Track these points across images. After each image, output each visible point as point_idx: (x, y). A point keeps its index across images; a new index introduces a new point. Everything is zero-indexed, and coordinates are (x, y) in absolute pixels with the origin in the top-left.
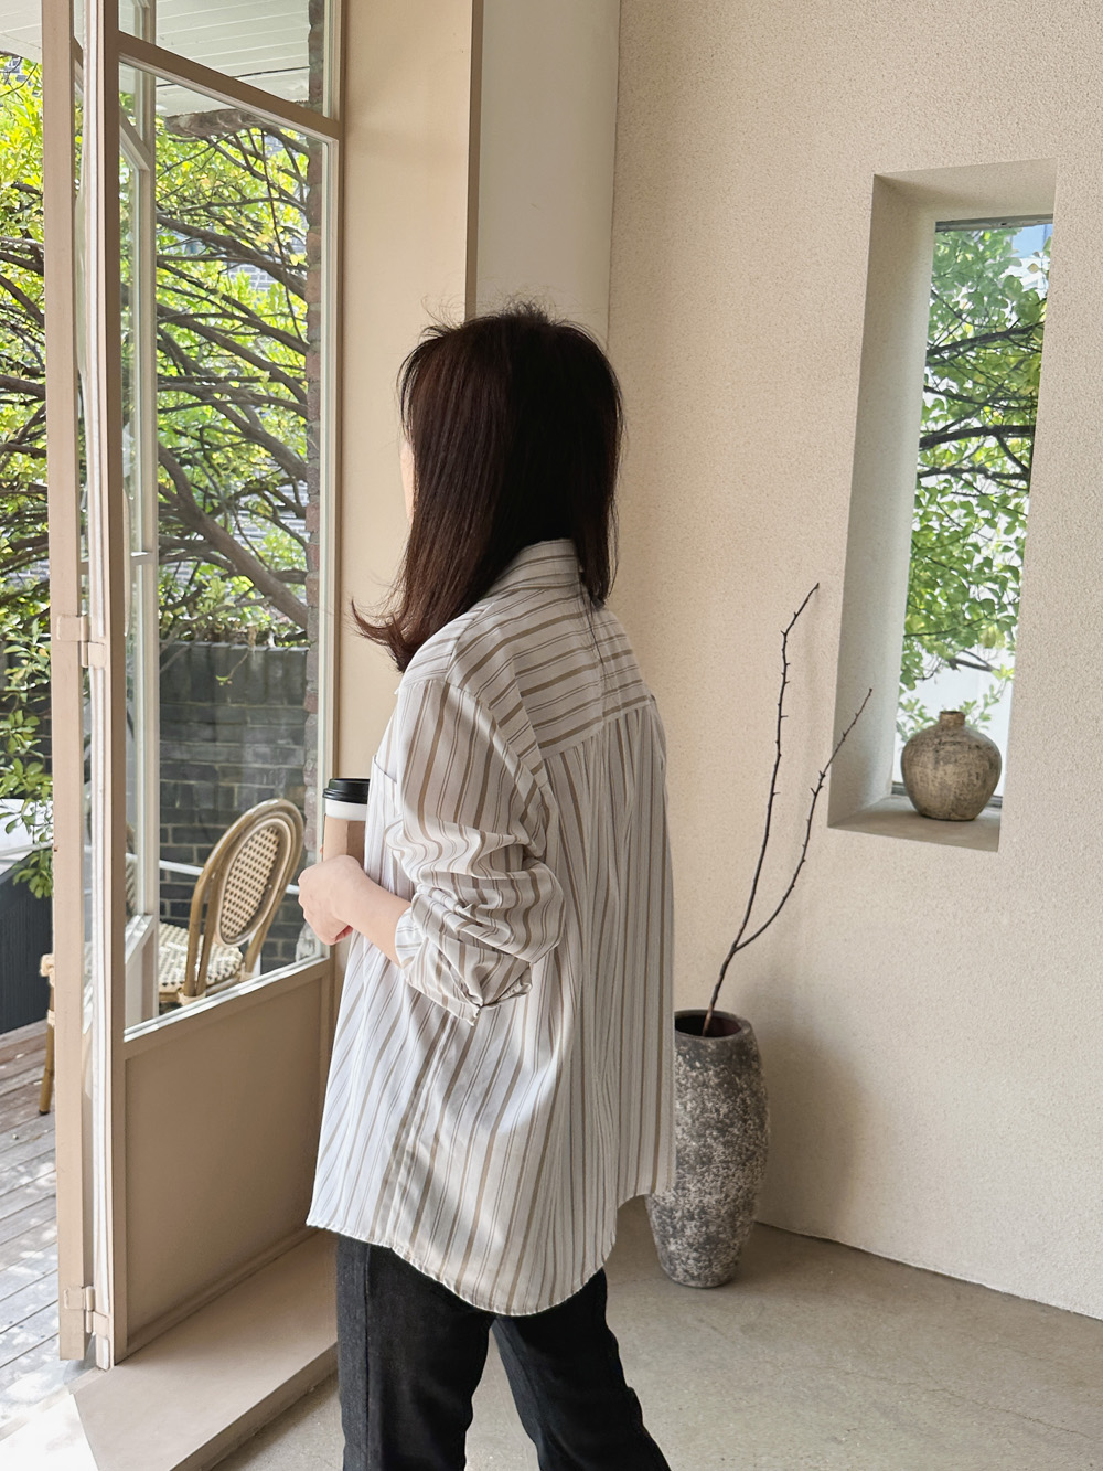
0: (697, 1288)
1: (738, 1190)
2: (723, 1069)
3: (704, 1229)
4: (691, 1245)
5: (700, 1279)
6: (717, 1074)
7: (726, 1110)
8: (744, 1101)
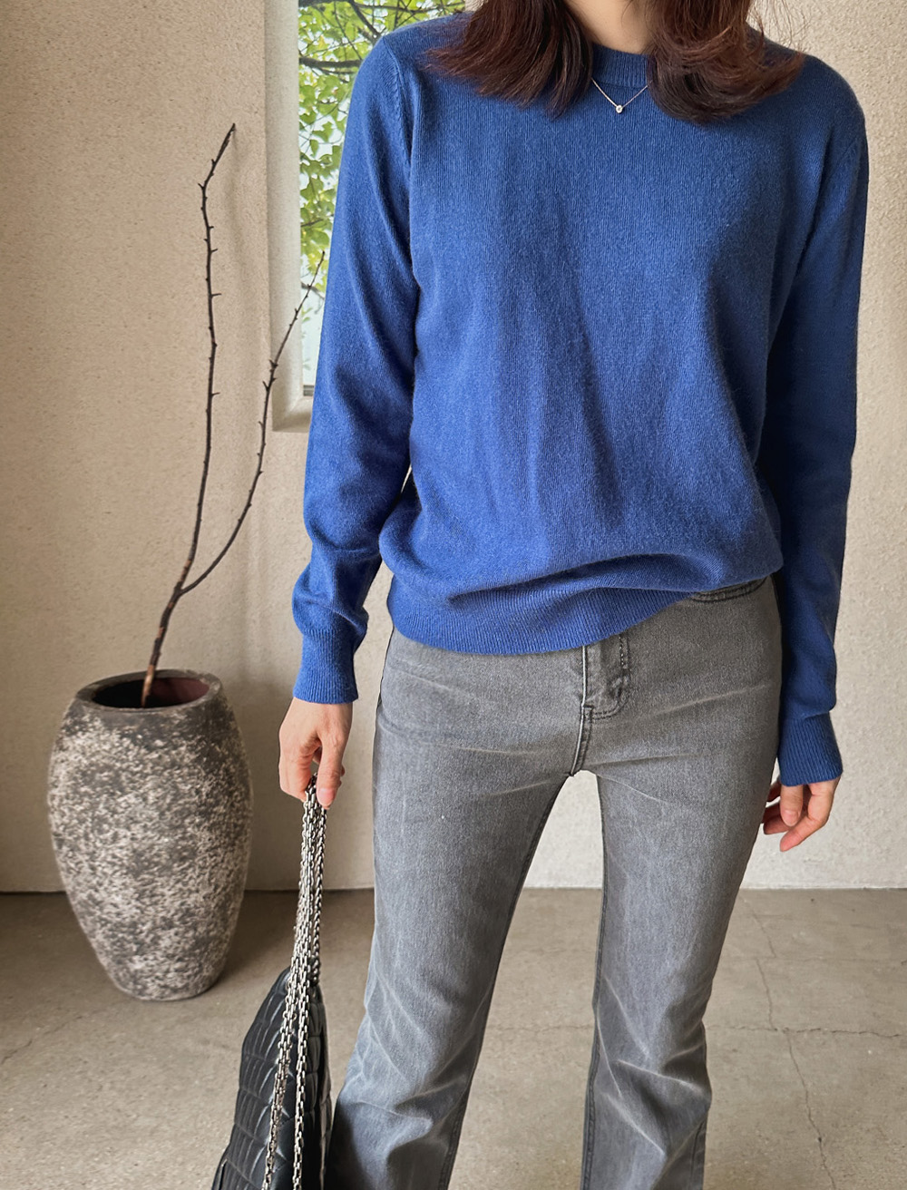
0: (182, 1000)
1: (228, 876)
2: (200, 740)
3: (191, 934)
4: (170, 957)
5: (188, 989)
6: (192, 749)
7: (209, 788)
8: (227, 770)
